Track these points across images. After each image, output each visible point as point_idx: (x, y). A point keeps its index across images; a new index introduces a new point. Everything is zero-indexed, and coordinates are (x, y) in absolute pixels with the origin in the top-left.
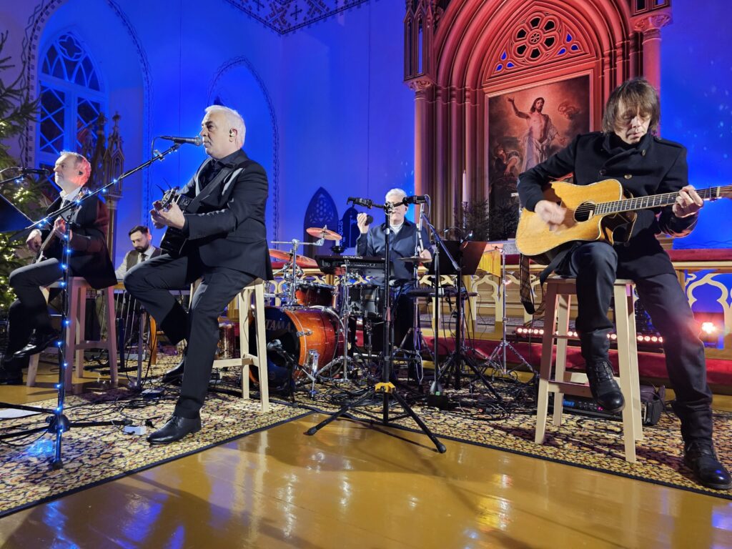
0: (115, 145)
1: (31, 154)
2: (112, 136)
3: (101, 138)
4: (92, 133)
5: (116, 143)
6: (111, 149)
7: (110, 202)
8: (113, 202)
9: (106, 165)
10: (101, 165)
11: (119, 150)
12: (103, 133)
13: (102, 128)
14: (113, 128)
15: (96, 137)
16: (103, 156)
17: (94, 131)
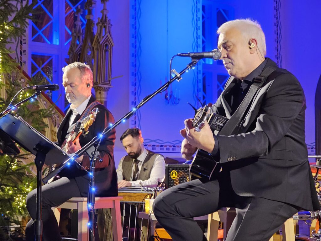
0: (103, 29)
1: (25, 47)
2: (101, 21)
3: (90, 23)
4: (81, 18)
5: (105, 27)
6: (100, 34)
7: (100, 93)
8: (103, 92)
9: (96, 52)
10: (90, 53)
11: (108, 34)
12: (91, 17)
13: (90, 12)
14: (102, 12)
15: (85, 23)
16: (92, 43)
17: (83, 16)
